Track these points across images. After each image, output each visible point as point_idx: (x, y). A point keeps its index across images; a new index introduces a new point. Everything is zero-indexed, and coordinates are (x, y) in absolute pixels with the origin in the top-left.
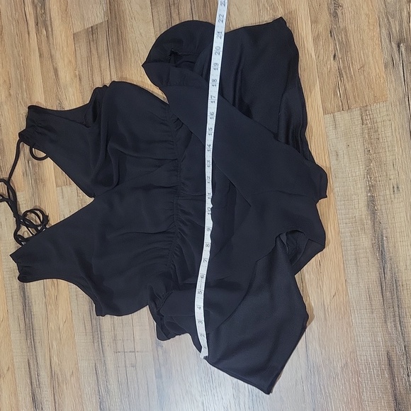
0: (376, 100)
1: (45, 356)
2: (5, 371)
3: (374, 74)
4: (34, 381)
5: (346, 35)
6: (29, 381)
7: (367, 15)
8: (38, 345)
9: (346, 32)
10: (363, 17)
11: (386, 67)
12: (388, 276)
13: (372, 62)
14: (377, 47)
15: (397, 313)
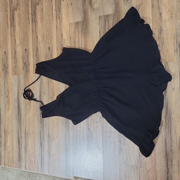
0: (170, 61)
1: (47, 130)
2: (31, 134)
3: (171, 53)
4: (42, 138)
5: (163, 40)
6: (40, 138)
7: (171, 35)
8: (45, 126)
9: (163, 39)
10: (169, 35)
11: (175, 51)
12: (168, 115)
13: (170, 49)
14: (172, 45)
15: (169, 127)
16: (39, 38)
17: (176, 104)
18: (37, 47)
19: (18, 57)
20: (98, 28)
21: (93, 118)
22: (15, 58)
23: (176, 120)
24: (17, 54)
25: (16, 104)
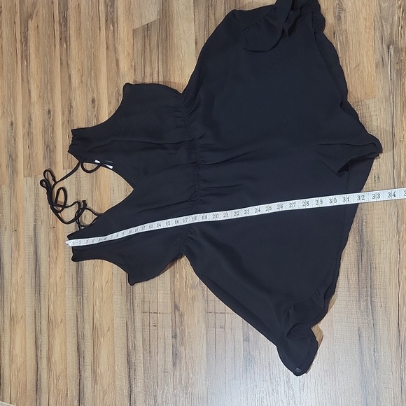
0: (366, 96)
2: (59, 322)
3: (366, 73)
4: (80, 333)
5: (346, 37)
7: (365, 19)
8: (85, 301)
9: (346, 34)
10: (362, 20)
11: (377, 66)
12: (364, 259)
13: (365, 61)
14: (371, 48)
15: (369, 293)
16: (73, 80)
17: (383, 222)
18: (71, 103)
19: (34, 132)
20: (193, 32)
21: (184, 274)
22: (29, 134)
23: (387, 270)
24: (33, 123)
25: (32, 249)
